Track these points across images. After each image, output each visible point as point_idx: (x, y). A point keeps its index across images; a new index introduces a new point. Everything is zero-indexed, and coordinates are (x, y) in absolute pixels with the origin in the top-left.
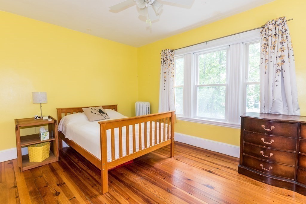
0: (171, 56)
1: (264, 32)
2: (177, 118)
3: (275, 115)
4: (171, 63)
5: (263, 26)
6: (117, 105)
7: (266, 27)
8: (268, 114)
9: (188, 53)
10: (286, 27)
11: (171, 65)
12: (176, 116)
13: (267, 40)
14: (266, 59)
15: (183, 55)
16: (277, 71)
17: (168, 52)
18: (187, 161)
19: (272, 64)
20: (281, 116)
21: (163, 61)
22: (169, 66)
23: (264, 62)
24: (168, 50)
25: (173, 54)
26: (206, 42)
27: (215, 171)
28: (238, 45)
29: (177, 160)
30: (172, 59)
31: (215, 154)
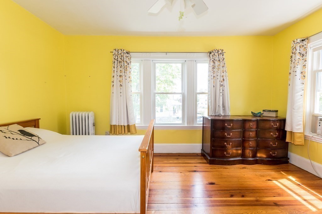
0: (127, 59)
1: (211, 57)
2: (136, 128)
3: (219, 116)
4: (127, 66)
5: (210, 52)
6: (38, 120)
7: (213, 54)
8: (215, 116)
9: (147, 59)
10: (224, 56)
11: (128, 68)
12: (136, 126)
13: (214, 63)
14: (214, 77)
15: (140, 60)
16: (221, 86)
17: (124, 53)
18: (169, 170)
19: (218, 80)
20: (230, 117)
21: (116, 62)
22: (126, 69)
23: (213, 78)
24: (123, 50)
25: (130, 56)
26: (166, 53)
27: (197, 169)
28: (193, 61)
29: (160, 172)
30: (128, 62)
31: (179, 155)
